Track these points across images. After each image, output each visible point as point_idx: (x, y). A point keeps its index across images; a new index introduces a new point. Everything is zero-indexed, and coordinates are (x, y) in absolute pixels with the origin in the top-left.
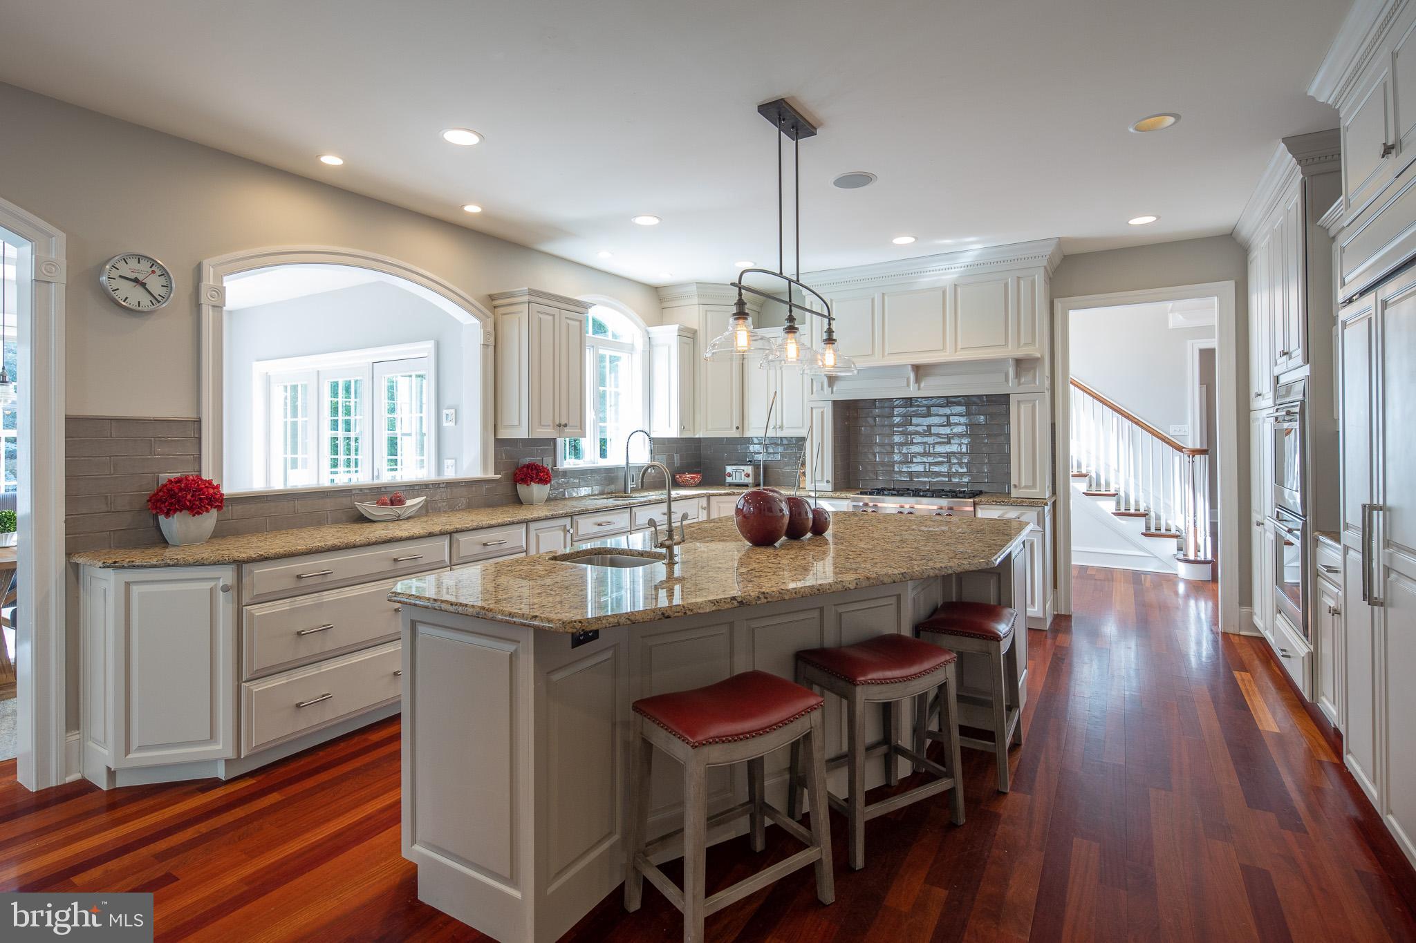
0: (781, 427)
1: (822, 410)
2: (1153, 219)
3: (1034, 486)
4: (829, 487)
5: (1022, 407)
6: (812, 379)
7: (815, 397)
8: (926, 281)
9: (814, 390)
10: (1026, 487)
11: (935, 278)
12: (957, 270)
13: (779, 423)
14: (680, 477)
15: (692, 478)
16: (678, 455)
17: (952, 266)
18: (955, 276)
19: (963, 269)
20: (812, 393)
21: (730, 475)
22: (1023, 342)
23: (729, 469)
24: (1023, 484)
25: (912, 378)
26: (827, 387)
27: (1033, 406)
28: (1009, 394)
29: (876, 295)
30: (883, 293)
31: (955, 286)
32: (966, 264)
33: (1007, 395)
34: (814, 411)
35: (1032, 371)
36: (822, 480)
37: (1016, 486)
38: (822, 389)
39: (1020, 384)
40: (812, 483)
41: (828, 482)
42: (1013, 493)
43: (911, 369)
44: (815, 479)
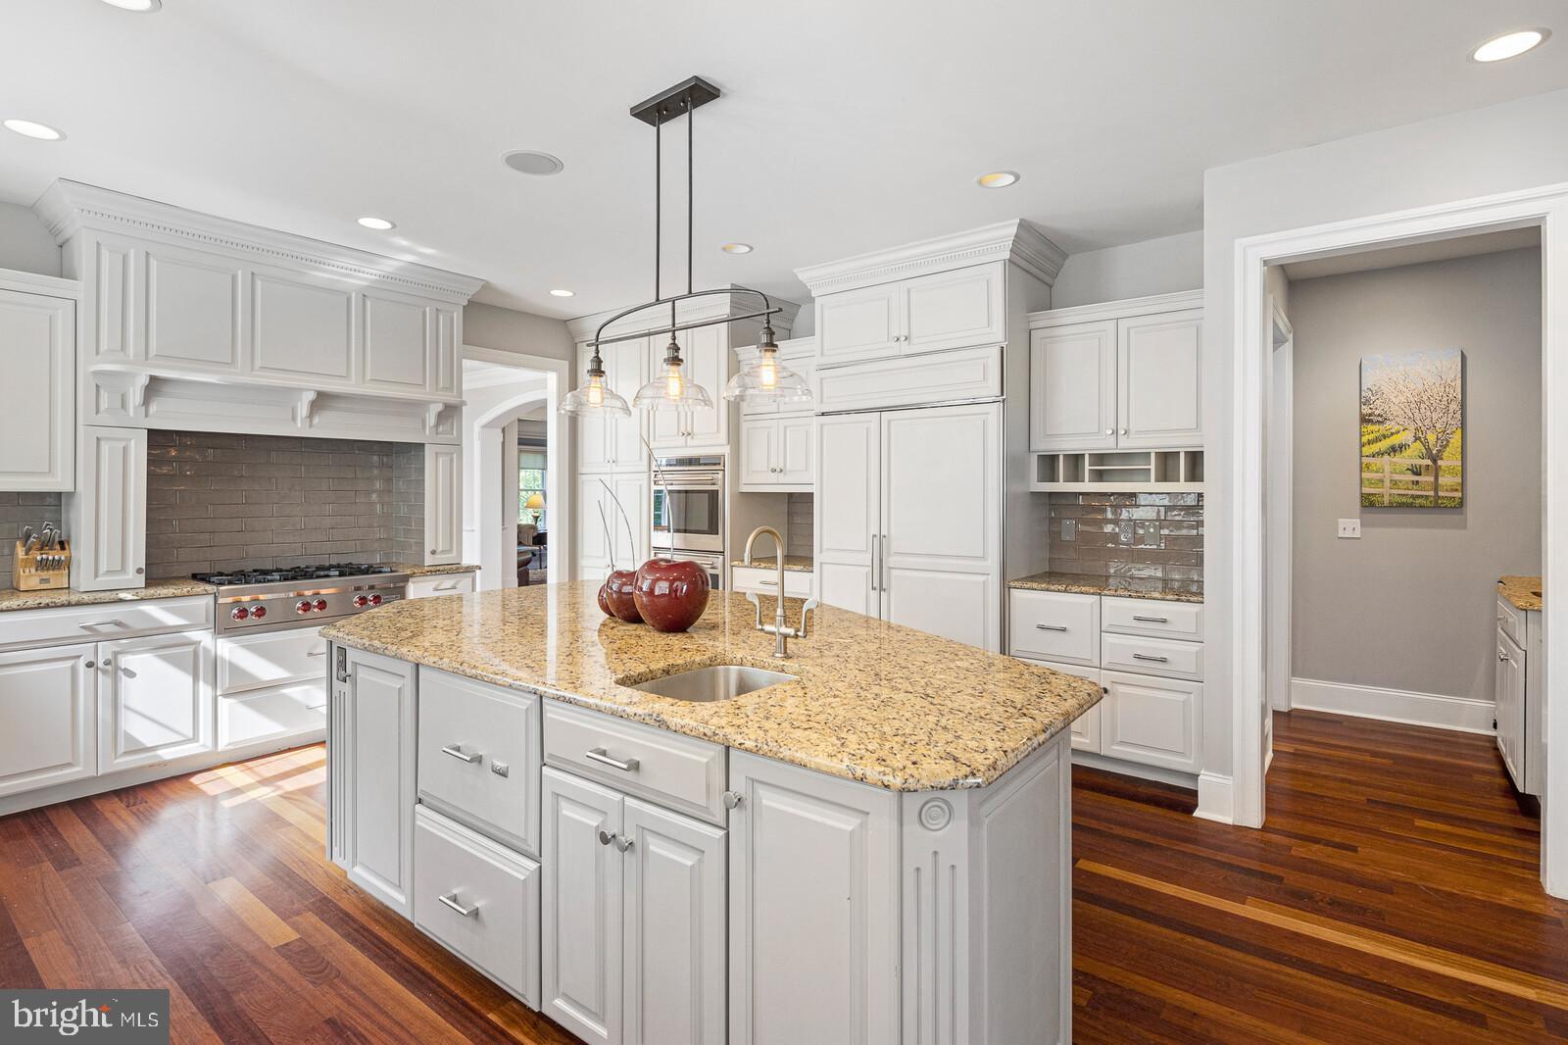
2: (571, 294)
3: (450, 551)
5: (441, 460)
7: (104, 418)
8: (320, 276)
9: (103, 406)
10: (443, 552)
11: (336, 277)
12: (368, 276)
17: (363, 269)
18: (364, 283)
19: (377, 277)
22: (441, 385)
24: (440, 549)
25: (303, 409)
26: (137, 404)
27: (452, 460)
28: (423, 444)
29: (240, 272)
30: (253, 274)
31: (364, 295)
32: (382, 273)
33: (422, 446)
34: (105, 447)
35: (450, 421)
36: (123, 569)
37: (433, 552)
38: (122, 407)
39: (437, 433)
40: (96, 576)
41: (139, 571)
42: (429, 560)
43: (312, 396)
44: (103, 568)
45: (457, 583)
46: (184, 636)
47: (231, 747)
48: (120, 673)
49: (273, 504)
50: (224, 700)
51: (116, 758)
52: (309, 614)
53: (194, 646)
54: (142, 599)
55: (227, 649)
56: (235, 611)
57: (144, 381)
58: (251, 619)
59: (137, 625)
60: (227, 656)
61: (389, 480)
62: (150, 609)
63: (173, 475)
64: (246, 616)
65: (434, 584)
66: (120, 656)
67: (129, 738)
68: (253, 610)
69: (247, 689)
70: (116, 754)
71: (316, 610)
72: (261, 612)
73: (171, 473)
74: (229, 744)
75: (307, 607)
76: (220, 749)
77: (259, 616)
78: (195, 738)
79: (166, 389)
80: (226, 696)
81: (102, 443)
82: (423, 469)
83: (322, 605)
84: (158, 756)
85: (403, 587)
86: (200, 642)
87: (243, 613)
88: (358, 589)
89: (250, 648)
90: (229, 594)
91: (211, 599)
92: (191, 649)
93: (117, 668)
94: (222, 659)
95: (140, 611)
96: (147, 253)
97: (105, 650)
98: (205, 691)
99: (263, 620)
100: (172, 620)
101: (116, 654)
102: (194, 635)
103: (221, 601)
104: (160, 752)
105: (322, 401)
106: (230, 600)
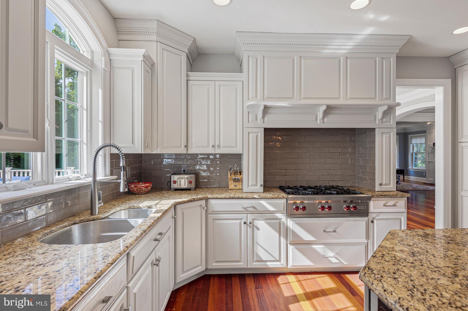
0: (219, 146)
1: (257, 134)
3: (389, 184)
4: (261, 189)
5: (384, 136)
6: (248, 112)
7: (251, 124)
8: (327, 52)
9: (250, 120)
10: (386, 184)
11: (334, 51)
12: (349, 47)
13: (217, 143)
14: (135, 186)
15: (147, 187)
16: (129, 167)
17: (346, 44)
18: (347, 51)
19: (352, 47)
20: (248, 122)
21: (175, 182)
22: (384, 97)
23: (175, 178)
24: (384, 183)
25: (320, 115)
26: (260, 118)
27: (390, 136)
28: (375, 128)
29: (296, 57)
30: (300, 57)
31: (346, 57)
32: (354, 44)
33: (374, 129)
34: (251, 135)
35: (389, 115)
36: (256, 185)
37: (381, 184)
38: (256, 120)
39: (382, 122)
40: (248, 186)
41: (261, 186)
42: (377, 188)
43: (324, 108)
44: (250, 184)
45: (396, 203)
46: (275, 215)
47: (293, 267)
48: (255, 228)
49: (307, 158)
50: (290, 246)
51: (253, 262)
52: (324, 212)
53: (279, 220)
54: (261, 198)
55: (291, 223)
56: (294, 207)
57: (262, 108)
58: (300, 211)
59: (260, 209)
60: (291, 227)
61: (354, 148)
62: (263, 202)
63: (273, 147)
64: (298, 210)
65: (384, 202)
66: (254, 221)
67: (258, 256)
68: (301, 207)
69: (298, 243)
70: (253, 260)
71: (327, 210)
72: (304, 208)
73: (273, 146)
74: (292, 266)
75: (323, 208)
76: (289, 267)
77: (304, 210)
78: (279, 261)
79: (270, 111)
80: (291, 244)
81: (250, 134)
82: (374, 142)
83: (330, 208)
84: (267, 265)
85: (368, 203)
86: (282, 219)
87: (297, 208)
88: (345, 202)
89: (300, 225)
90: (292, 199)
91: (285, 200)
92: (278, 221)
93: (253, 225)
94: (290, 228)
95: (260, 203)
96: (264, 56)
97: (250, 217)
98: (283, 240)
99: (305, 212)
100: (271, 208)
101: (253, 219)
102: (279, 215)
103: (289, 202)
104: (268, 263)
105: (329, 110)
106: (292, 202)
